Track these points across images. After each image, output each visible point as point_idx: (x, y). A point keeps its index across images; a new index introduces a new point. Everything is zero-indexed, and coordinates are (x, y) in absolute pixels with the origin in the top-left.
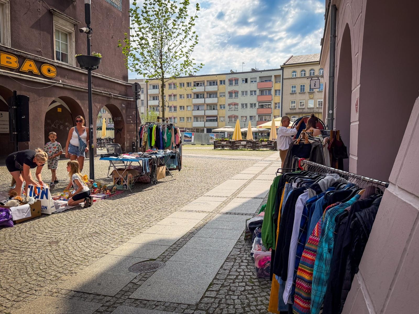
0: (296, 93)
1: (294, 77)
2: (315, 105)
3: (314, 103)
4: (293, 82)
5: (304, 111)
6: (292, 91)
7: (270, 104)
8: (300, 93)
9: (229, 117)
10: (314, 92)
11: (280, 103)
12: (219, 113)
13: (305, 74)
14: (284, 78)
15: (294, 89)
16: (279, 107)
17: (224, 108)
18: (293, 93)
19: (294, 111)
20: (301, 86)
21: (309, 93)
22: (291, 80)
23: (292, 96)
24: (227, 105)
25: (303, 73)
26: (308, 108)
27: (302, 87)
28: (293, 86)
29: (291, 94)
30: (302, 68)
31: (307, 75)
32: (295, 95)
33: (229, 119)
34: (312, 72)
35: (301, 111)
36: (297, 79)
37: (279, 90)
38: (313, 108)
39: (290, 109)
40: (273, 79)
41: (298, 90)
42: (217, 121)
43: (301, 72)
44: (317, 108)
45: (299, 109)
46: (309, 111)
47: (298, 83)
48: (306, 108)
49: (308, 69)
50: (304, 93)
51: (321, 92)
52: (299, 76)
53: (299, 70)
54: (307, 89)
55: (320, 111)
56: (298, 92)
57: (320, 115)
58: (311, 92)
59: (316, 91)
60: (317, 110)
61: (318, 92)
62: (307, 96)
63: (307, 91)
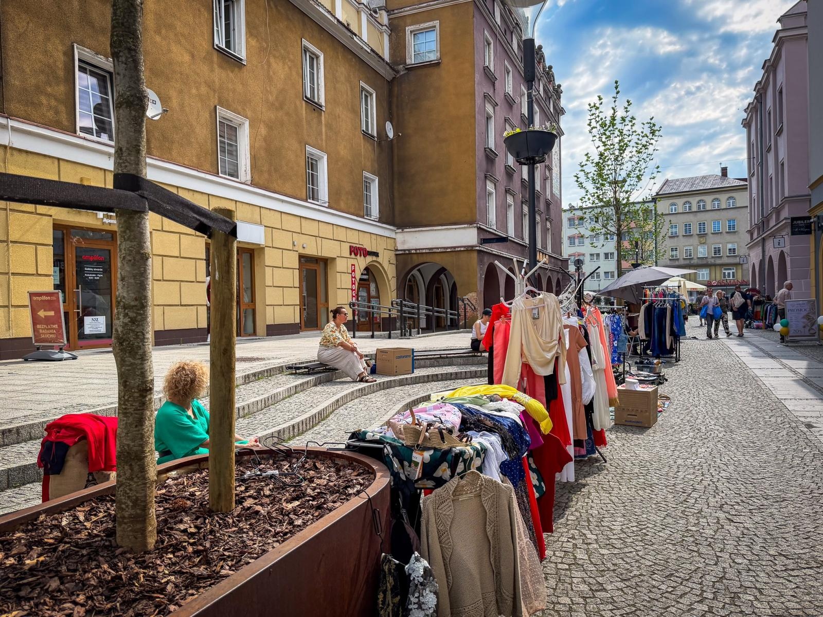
0: (678, 236)
1: (674, 212)
2: (708, 253)
3: (708, 250)
4: (673, 220)
5: (692, 262)
6: (672, 233)
8: (684, 236)
10: (706, 234)
13: (690, 207)
14: (658, 213)
15: (674, 230)
18: (674, 236)
20: (686, 225)
21: (698, 235)
22: (668, 217)
23: (672, 240)
25: (687, 206)
26: (699, 258)
27: (687, 227)
28: (672, 226)
29: (670, 237)
30: (685, 200)
31: (694, 209)
32: (676, 239)
34: (701, 204)
35: (687, 262)
36: (679, 216)
38: (706, 258)
39: (670, 259)
41: (681, 231)
43: (684, 204)
44: (713, 257)
45: (684, 259)
46: (700, 262)
47: (681, 221)
48: (695, 258)
49: (694, 201)
50: (692, 235)
51: (718, 233)
52: (681, 211)
53: (680, 202)
54: (695, 230)
55: (718, 261)
56: (681, 234)
57: (718, 268)
58: (703, 235)
59: (709, 233)
60: (713, 261)
61: (712, 234)
62: (695, 240)
63: (695, 233)
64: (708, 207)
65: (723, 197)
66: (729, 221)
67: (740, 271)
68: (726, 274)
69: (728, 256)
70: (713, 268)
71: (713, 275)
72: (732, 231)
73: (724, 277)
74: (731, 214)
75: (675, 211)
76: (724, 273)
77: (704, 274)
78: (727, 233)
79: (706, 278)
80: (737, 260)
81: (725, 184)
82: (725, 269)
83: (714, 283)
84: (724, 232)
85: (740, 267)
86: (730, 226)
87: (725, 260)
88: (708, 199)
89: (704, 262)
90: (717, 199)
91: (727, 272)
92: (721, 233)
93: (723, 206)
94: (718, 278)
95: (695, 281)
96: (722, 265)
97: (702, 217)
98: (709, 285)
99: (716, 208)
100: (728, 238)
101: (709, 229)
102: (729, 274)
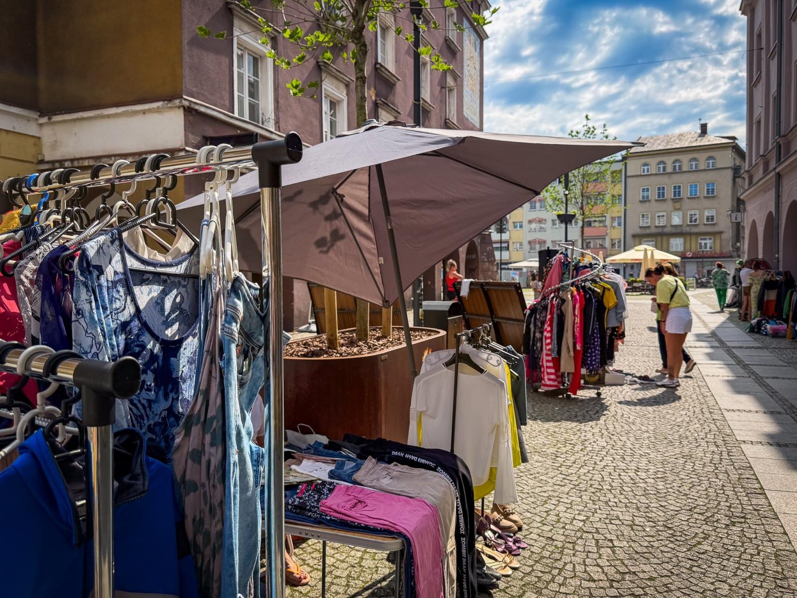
0: (649, 201)
1: (646, 173)
2: (683, 220)
3: (683, 216)
4: (645, 182)
5: (665, 230)
6: (643, 197)
7: (604, 219)
8: (656, 200)
9: (530, 242)
10: (681, 199)
11: (620, 217)
12: (512, 235)
13: (664, 168)
14: (629, 174)
15: (646, 194)
16: (619, 224)
17: (521, 227)
18: (645, 200)
19: (648, 231)
20: (659, 188)
21: (672, 199)
22: (640, 179)
23: (644, 205)
24: (527, 222)
25: (662, 166)
26: (672, 226)
27: (661, 192)
28: (643, 189)
29: (641, 202)
30: (659, 159)
31: (669, 169)
32: (648, 204)
33: (529, 246)
34: (677, 164)
35: (660, 230)
36: (652, 178)
37: (620, 195)
38: (681, 226)
39: (641, 227)
40: (608, 178)
41: (653, 195)
42: (508, 249)
43: (658, 164)
44: (688, 225)
45: (656, 227)
46: (674, 230)
47: (654, 184)
48: (669, 225)
49: (669, 160)
50: (665, 200)
51: (694, 198)
52: (654, 172)
53: (653, 161)
54: (669, 194)
55: (694, 230)
56: (653, 199)
57: (693, 238)
58: (677, 199)
59: (685, 197)
60: (688, 229)
61: (689, 198)
62: (669, 205)
63: (669, 197)
64: (685, 168)
65: (702, 157)
66: (708, 185)
67: (718, 242)
68: (703, 244)
69: (705, 225)
70: (688, 238)
71: (688, 246)
72: (711, 195)
73: (701, 248)
74: (711, 176)
75: (648, 171)
76: (701, 243)
77: (677, 243)
78: (705, 197)
79: (680, 249)
80: (716, 229)
81: (705, 142)
82: (701, 239)
83: (689, 254)
84: (702, 197)
85: (718, 237)
86: (708, 191)
87: (702, 229)
88: (685, 158)
89: (679, 230)
90: (695, 159)
91: (703, 242)
92: (698, 198)
93: (702, 167)
94: (693, 249)
95: (668, 251)
96: (698, 234)
97: (677, 179)
98: (683, 256)
99: (694, 169)
100: (707, 203)
101: (686, 192)
102: (706, 244)
